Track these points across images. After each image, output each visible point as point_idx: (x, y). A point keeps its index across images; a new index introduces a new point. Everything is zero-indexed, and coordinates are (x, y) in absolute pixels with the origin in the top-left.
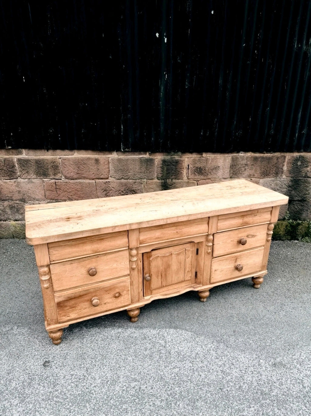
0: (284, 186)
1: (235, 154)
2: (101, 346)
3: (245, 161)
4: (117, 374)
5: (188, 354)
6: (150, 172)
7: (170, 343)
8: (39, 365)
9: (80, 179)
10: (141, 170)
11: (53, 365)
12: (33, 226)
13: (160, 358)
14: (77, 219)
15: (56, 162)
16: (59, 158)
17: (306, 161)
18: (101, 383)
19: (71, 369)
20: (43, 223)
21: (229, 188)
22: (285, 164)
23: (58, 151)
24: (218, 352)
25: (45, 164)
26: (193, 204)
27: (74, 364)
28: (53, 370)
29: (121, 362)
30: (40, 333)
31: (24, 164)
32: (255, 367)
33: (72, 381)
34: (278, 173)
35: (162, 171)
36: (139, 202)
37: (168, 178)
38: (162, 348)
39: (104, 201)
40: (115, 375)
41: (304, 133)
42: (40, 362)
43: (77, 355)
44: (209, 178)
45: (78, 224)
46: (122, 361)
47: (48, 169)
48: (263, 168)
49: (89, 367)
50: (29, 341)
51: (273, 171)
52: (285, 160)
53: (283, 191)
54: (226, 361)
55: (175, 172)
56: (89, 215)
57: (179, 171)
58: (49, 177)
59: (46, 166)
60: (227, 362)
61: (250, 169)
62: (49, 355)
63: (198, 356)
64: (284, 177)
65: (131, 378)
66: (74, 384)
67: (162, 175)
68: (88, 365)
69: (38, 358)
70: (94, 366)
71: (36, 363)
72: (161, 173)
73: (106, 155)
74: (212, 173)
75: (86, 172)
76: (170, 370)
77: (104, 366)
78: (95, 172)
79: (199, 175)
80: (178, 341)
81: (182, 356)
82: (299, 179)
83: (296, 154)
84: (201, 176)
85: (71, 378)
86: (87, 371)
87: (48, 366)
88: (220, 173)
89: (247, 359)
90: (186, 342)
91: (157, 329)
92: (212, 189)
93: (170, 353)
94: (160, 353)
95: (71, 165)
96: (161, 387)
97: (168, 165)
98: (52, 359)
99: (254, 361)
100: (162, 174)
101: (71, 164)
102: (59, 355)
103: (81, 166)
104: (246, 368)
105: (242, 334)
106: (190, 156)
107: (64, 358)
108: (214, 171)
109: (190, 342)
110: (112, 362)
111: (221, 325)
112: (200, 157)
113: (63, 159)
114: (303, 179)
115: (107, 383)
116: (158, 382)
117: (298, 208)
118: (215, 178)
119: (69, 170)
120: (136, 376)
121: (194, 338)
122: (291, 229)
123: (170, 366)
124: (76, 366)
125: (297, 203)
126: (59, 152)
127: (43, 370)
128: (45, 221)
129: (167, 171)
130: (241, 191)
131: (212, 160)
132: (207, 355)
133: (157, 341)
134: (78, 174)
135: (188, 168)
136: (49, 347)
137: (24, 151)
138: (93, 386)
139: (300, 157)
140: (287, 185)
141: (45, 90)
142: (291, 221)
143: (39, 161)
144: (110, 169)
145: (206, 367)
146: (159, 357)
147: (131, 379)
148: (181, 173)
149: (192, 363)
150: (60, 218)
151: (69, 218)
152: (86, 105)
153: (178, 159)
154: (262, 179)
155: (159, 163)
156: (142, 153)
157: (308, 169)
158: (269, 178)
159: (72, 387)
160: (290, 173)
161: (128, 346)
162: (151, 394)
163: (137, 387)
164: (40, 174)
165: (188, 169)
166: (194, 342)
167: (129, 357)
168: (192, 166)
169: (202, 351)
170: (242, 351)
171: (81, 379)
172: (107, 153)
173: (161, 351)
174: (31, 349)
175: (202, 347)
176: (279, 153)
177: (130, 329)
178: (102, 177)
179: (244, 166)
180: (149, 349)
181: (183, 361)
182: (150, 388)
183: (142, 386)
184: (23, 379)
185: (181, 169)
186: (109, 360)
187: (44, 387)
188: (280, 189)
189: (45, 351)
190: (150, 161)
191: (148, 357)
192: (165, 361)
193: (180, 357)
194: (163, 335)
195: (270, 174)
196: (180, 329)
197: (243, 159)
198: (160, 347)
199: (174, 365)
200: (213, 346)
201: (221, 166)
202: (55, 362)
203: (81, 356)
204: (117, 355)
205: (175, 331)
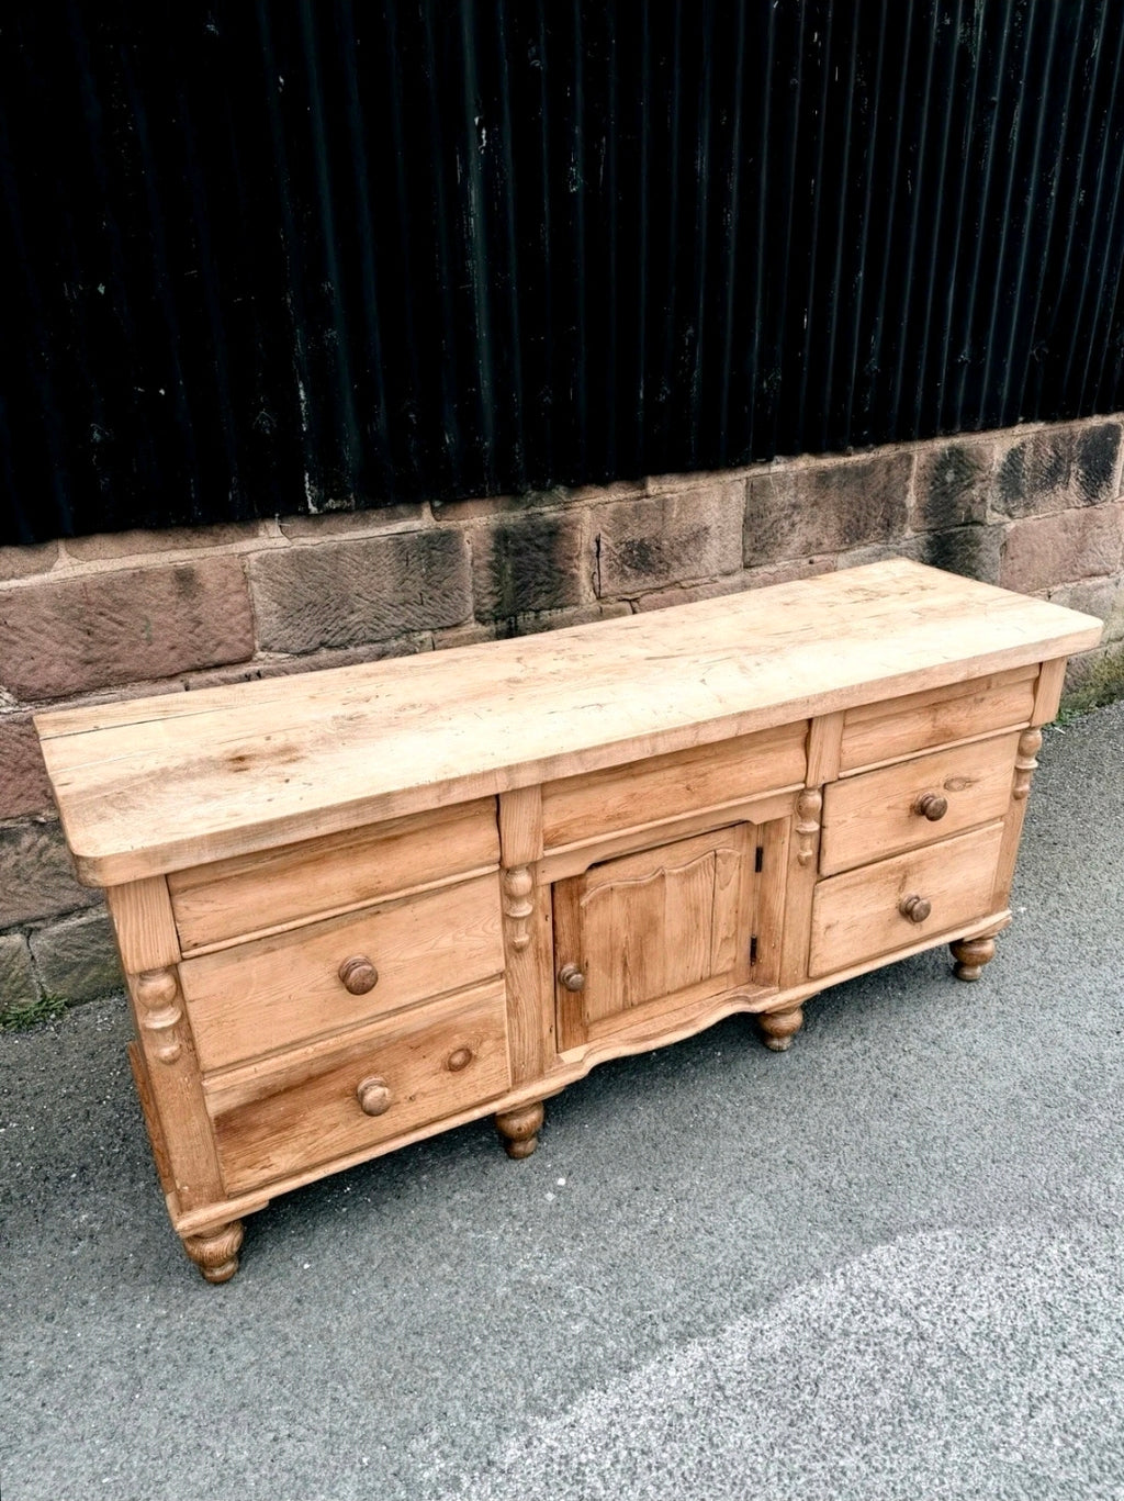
1: (757, 471)
2: (690, 1469)
3: (792, 493)
5: (1019, 1323)
6: (447, 596)
7: (923, 1308)
9: (99, 688)
10: (403, 591)
17: (968, 464)
22: (912, 483)
24: (1097, 1261)
34: (891, 520)
35: (497, 582)
37: (523, 610)
38: (917, 1348)
41: (964, 362)
44: (673, 580)
48: (848, 512)
51: (876, 517)
52: (910, 470)
55: (548, 579)
57: (562, 572)
61: (808, 522)
63: (1056, 1313)
64: (909, 533)
67: (496, 599)
72: (491, 593)
73: (226, 543)
74: (685, 559)
75: (133, 645)
76: (1030, 1428)
78: (182, 639)
79: (637, 577)
80: (941, 1288)
81: (1012, 1345)
82: (951, 534)
83: (941, 445)
84: (648, 579)
88: (711, 555)
90: (969, 1275)
91: (828, 1275)
93: (962, 1353)
94: (935, 1375)
95: (45, 625)
97: (518, 552)
100: (496, 594)
101: (47, 621)
103: (102, 618)
106: (602, 499)
108: (691, 549)
109: (982, 1269)
112: (639, 499)
114: (960, 532)
118: (694, 578)
119: (35, 653)
121: (980, 1249)
123: (1013, 1408)
129: (518, 579)
131: (683, 502)
132: (1081, 1292)
134: (88, 663)
135: (598, 551)
139: (957, 453)
144: (259, 609)
146: (943, 1390)
148: (573, 576)
149: (1066, 1350)
153: (556, 520)
154: (842, 554)
155: (482, 547)
156: (401, 509)
157: (974, 492)
158: (865, 545)
160: (926, 517)
161: (792, 1408)
166: (994, 1265)
167: (841, 1455)
168: (610, 542)
169: (1051, 1288)
172: (230, 532)
173: (928, 1360)
175: (1037, 1271)
177: (732, 1324)
178: (219, 656)
179: (789, 512)
180: (878, 1377)
181: (1035, 1362)
185: (571, 558)
190: (441, 546)
191: (907, 1413)
192: (979, 1396)
193: (1007, 1351)
194: (871, 1291)
195: (867, 532)
196: (904, 1230)
197: (785, 483)
198: (909, 1349)
199: (1019, 1395)
200: (1066, 1248)
201: (714, 526)
204: (792, 1476)
205: (893, 1248)
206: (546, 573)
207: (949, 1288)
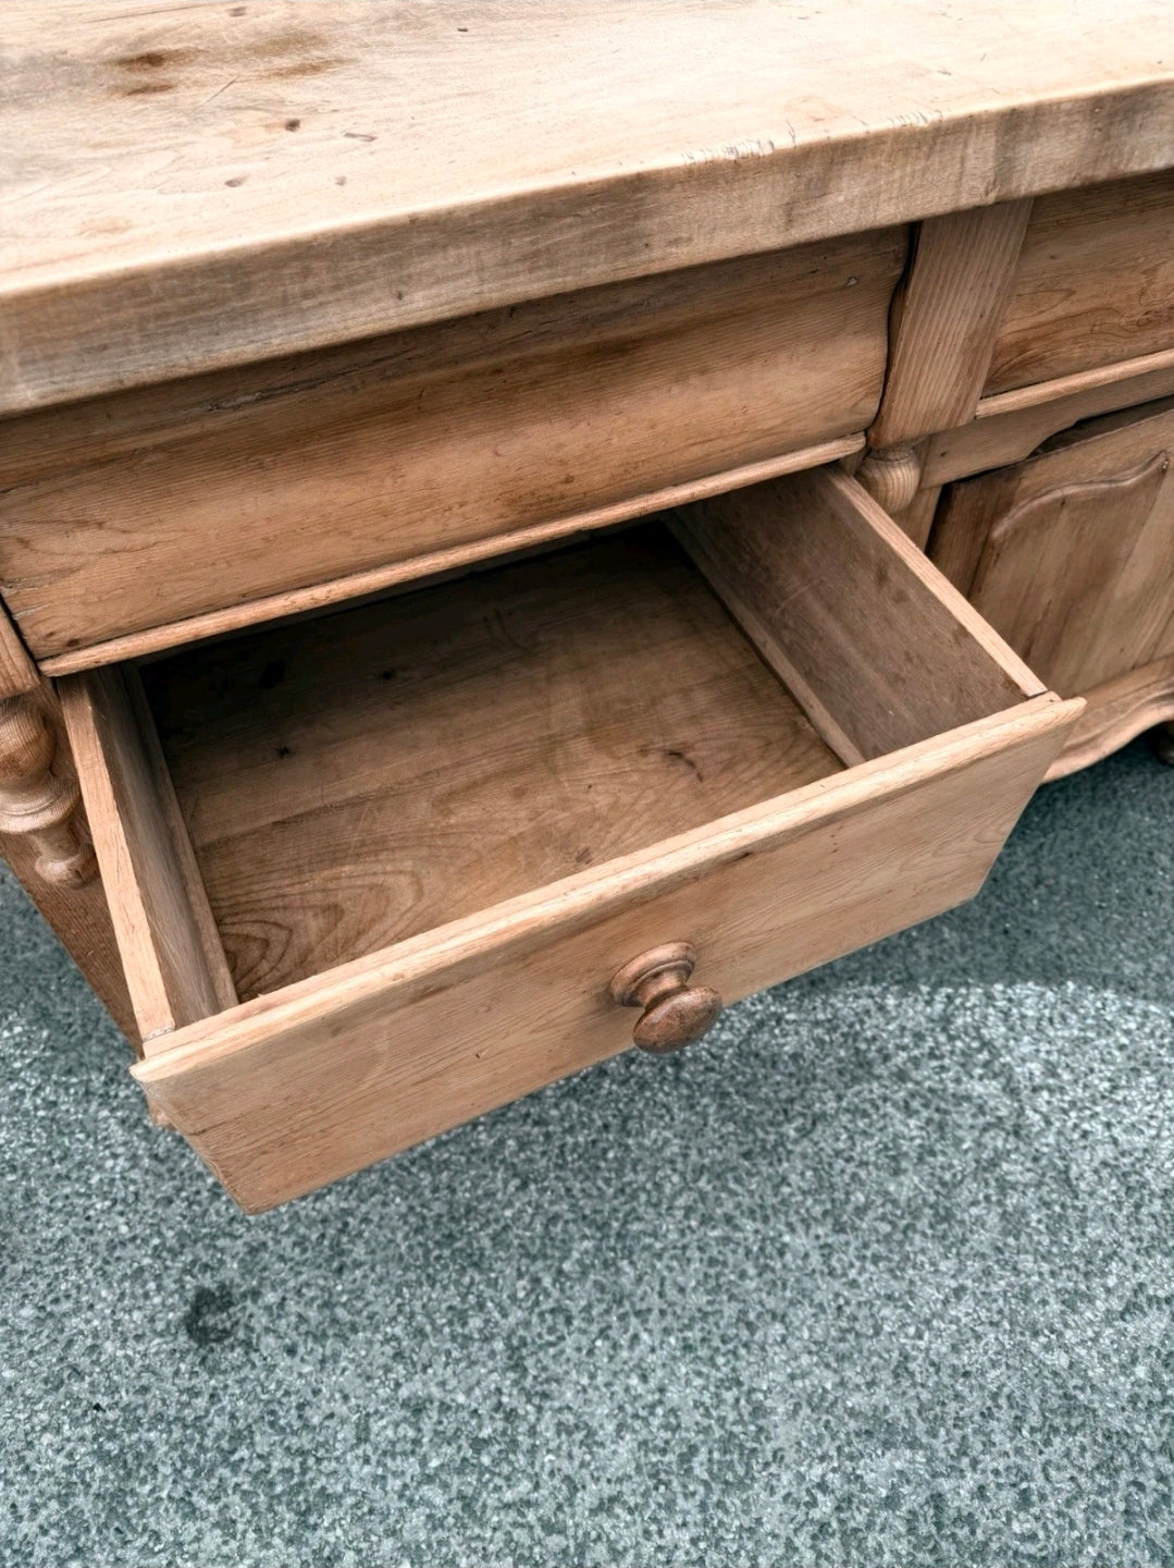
2: (576, 1144)
4: (739, 1384)
7: (1045, 1094)
8: (160, 1326)
11: (258, 1328)
13: (1013, 1222)
14: (262, 65)
18: (638, 1469)
19: (398, 1355)
27: (412, 1315)
28: (271, 1369)
29: (743, 1275)
30: (119, 1050)
33: (424, 1462)
38: (1000, 1143)
40: (729, 1396)
42: (157, 1300)
43: (418, 1231)
45: (293, 125)
46: (752, 1271)
49: (521, 1332)
50: (57, 1126)
62: (214, 1237)
65: (852, 1413)
66: (445, 1486)
68: (512, 1320)
69: (141, 1270)
70: (561, 1319)
71: (137, 1315)
76: (1109, 1331)
77: (634, 1321)
80: (1094, 1079)
81: (1157, 1206)
85: (411, 1433)
86: (518, 1366)
87: (226, 1333)
91: (925, 989)
93: (1068, 1181)
94: (1003, 1191)
96: (1082, 1479)
98: (246, 1271)
102: (287, 1233)
107: (329, 1260)
110: (681, 1279)
115: (689, 1471)
116: (1057, 1441)
120: (881, 1396)
123: (1099, 1292)
124: (428, 1328)
127: (193, 1374)
138: (586, 1499)
146: (1003, 1216)
147: (852, 1425)
150: (32, 63)
151: (154, 60)
159: (435, 1523)
161: (761, 1135)
162: (1030, 1548)
163: (913, 1498)
167: (792, 1229)
171: (487, 1442)
173: (1005, 1166)
174: (79, 1195)
180: (913, 1155)
182: (1008, 1497)
183: (945, 1485)
184: (62, 1460)
186: (653, 1267)
187: (227, 1525)
189: (179, 1206)
191: (926, 1221)
192: (1055, 1250)
193: (1144, 1210)
194: (980, 1037)
196: (1084, 977)
198: (986, 1139)
199: (1122, 1279)
202: (271, 1298)
203: (451, 1237)
204: (706, 1220)
205: (1050, 995)
207: (1106, 1085)
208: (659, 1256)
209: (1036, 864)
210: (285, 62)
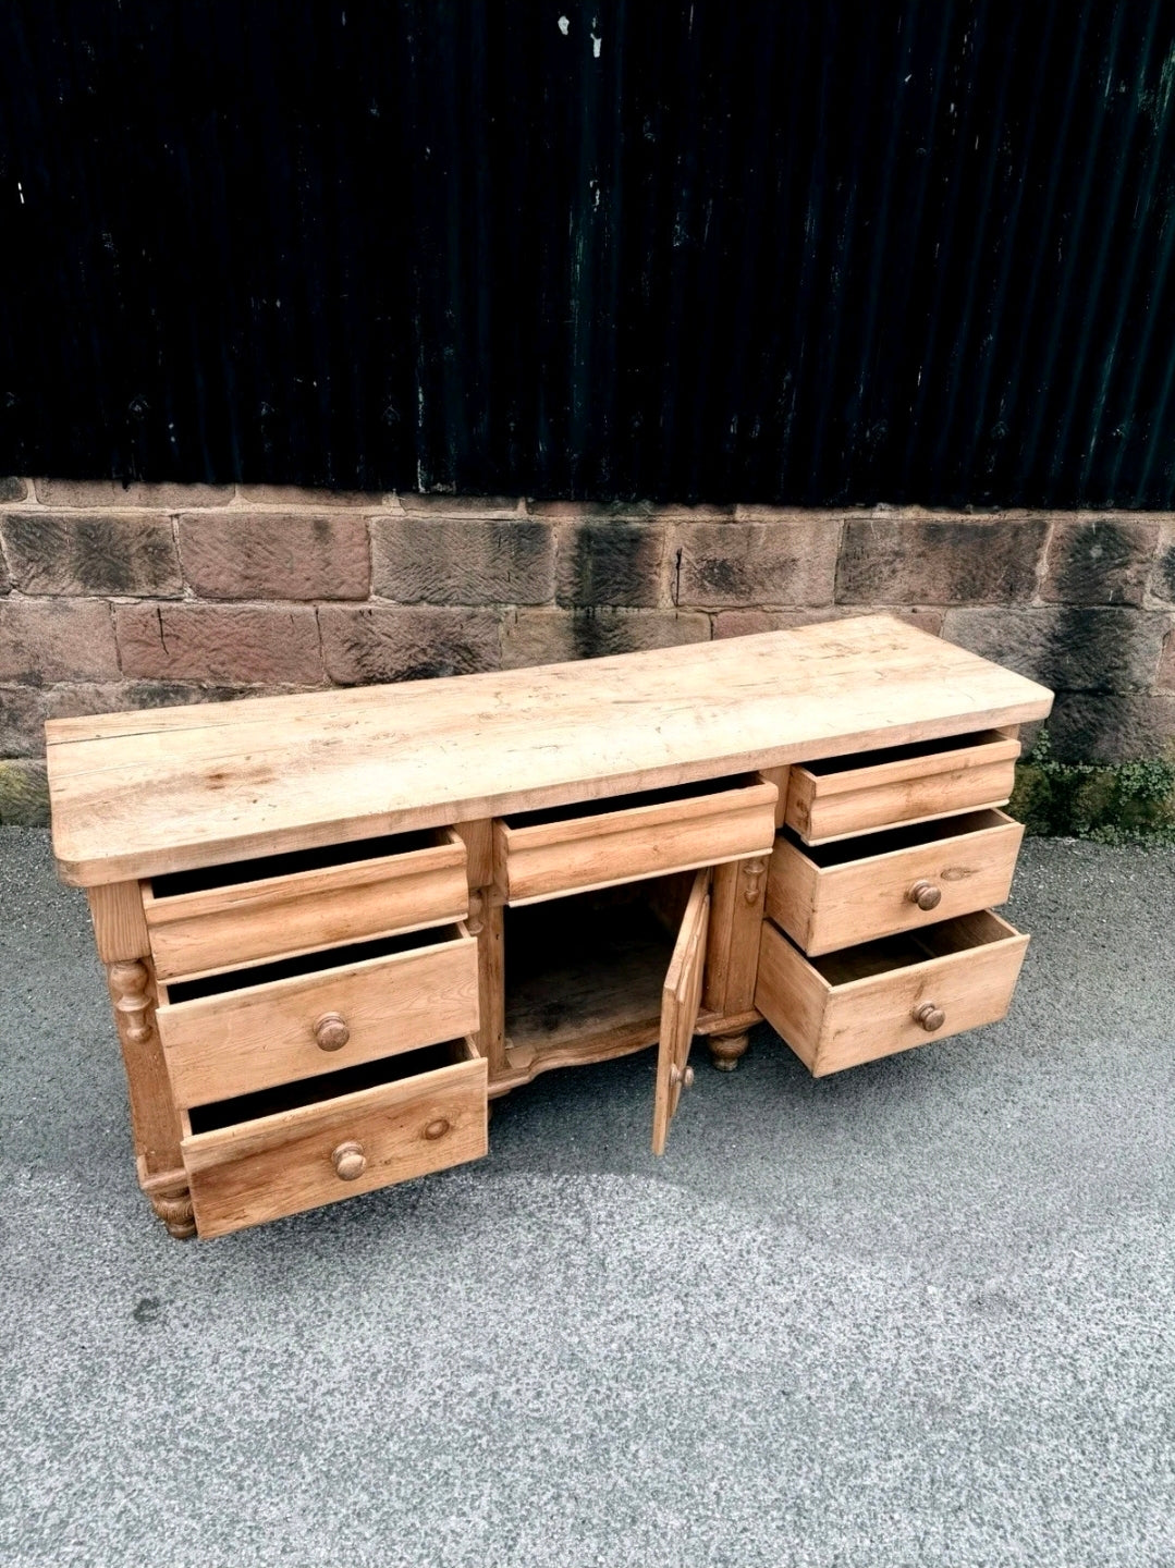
0: (1034, 636)
1: (858, 514)
3: (896, 540)
4: (409, 1344)
5: (667, 1266)
6: (531, 578)
7: (604, 1226)
8: (120, 1314)
9: (255, 598)
10: (494, 567)
11: (171, 1316)
12: (79, 810)
13: (569, 1282)
14: (251, 780)
15: (161, 533)
16: (171, 516)
17: (1121, 542)
18: (350, 1378)
19: (240, 1329)
20: (120, 799)
21: (833, 651)
22: (1045, 552)
23: (169, 490)
24: (776, 1257)
25: (116, 538)
26: (699, 718)
27: (250, 1312)
28: (175, 1333)
29: (424, 1300)
30: (118, 1193)
31: (31, 537)
32: (908, 1313)
33: (244, 1372)
34: (1015, 585)
35: (578, 574)
36: (491, 710)
37: (600, 602)
38: (573, 1247)
39: (355, 701)
40: (403, 1350)
41: (1119, 437)
42: (121, 1303)
43: (262, 1276)
44: (755, 602)
45: (255, 802)
46: (428, 1298)
47: (127, 559)
48: (962, 568)
49: (305, 1320)
50: (78, 1226)
51: (996, 579)
52: (1044, 538)
53: (1030, 653)
54: (804, 1293)
55: (626, 580)
56: (298, 764)
57: (641, 576)
58: (134, 589)
59: (121, 546)
60: (809, 1295)
61: (912, 572)
62: (155, 1277)
63: (704, 1274)
64: (1037, 601)
65: (463, 1358)
66: (253, 1382)
67: (576, 589)
69: (115, 1290)
70: (326, 1316)
71: (109, 1310)
72: (571, 583)
73: (357, 505)
74: (768, 584)
75: (280, 571)
76: (603, 1329)
77: (363, 1318)
78: (315, 574)
79: (717, 594)
80: (632, 1220)
81: (647, 1275)
82: (1093, 611)
83: (1086, 518)
84: (728, 596)
85: (240, 1361)
86: (300, 1334)
87: (154, 1318)
88: (798, 585)
89: (880, 1282)
90: (662, 1221)
91: (555, 1175)
92: (769, 654)
93: (603, 1264)
94: (568, 1267)
95: (219, 544)
96: (569, 1389)
97: (600, 552)
98: (169, 1291)
99: (905, 1292)
100: (576, 584)
101: (221, 542)
102: (193, 1276)
103: (259, 547)
104: (877, 1317)
105: (864, 1191)
106: (687, 518)
107: (213, 1288)
108: (776, 577)
109: (676, 1222)
110: (391, 1300)
111: (789, 1157)
112: (725, 523)
113: (188, 521)
114: (1106, 611)
115: (375, 1380)
116: (562, 1373)
117: (1084, 717)
118: (778, 604)
119: (210, 564)
120: (480, 1352)
121: (689, 1209)
122: (1054, 796)
123: (604, 1313)
124: (258, 1318)
125: (1079, 702)
126: (172, 493)
127: (134, 1334)
128: (125, 788)
129: (598, 575)
130: (880, 665)
131: (771, 532)
132: (739, 1270)
133: (555, 1220)
134: (247, 578)
135: (679, 564)
136: (152, 1246)
137: (29, 485)
138: (322, 1389)
139: (1103, 527)
140: (1045, 635)
141: (108, 239)
142: (1054, 765)
143: (93, 528)
144: (374, 562)
145: (732, 1314)
146: (564, 1278)
147: (462, 1363)
148: (652, 582)
149: (685, 1299)
150: (183, 776)
151: (219, 777)
152: (278, 304)
153: (640, 529)
154: (953, 610)
155: (566, 542)
156: (500, 500)
157: (1128, 572)
158: (982, 605)
159: (244, 1396)
160: (1060, 589)
161: (449, 1240)
162: (536, 1415)
163: (483, 1393)
164: (98, 577)
165: (678, 568)
166: (689, 1223)
167: (454, 1280)
168: (692, 557)
169: (718, 1257)
170: (862, 1255)
171: (277, 1365)
172: (361, 497)
173: (572, 1257)
174: (87, 1257)
175: (719, 1242)
176: (1025, 512)
178: (341, 592)
179: (891, 559)
180: (526, 1250)
181: (652, 1294)
182: (531, 1394)
183: (501, 1388)
184: (62, 1368)
185: (651, 566)
186: (379, 1295)
187: (140, 1396)
188: (1022, 648)
189: (139, 1263)
190: (530, 536)
191: (524, 1279)
192: (587, 1294)
193: (639, 1278)
194: (577, 1199)
195: (985, 592)
196: (641, 1172)
197: (888, 530)
198: (567, 1244)
199: (617, 1307)
200: (760, 1238)
201: (804, 559)
202: (180, 1303)
203: (277, 1279)
204: (412, 1276)
205: (621, 1181)
206: (625, 575)
207: (637, 1222)
208: (383, 1291)
209: (632, 1116)
210: (259, 779)
